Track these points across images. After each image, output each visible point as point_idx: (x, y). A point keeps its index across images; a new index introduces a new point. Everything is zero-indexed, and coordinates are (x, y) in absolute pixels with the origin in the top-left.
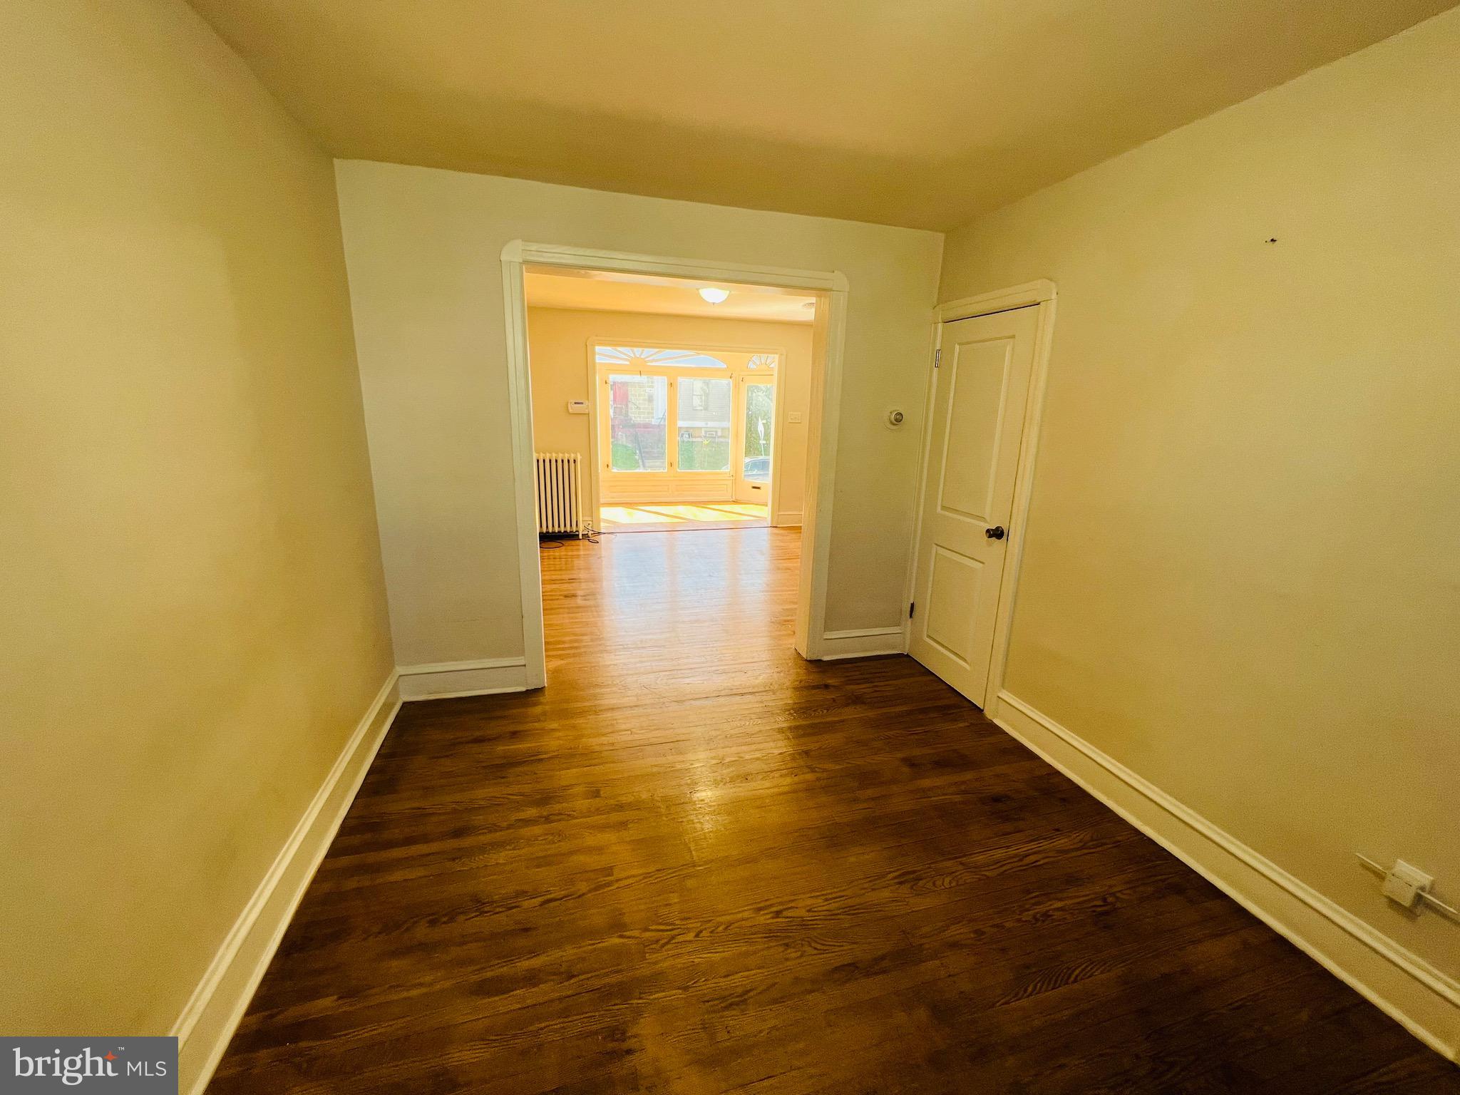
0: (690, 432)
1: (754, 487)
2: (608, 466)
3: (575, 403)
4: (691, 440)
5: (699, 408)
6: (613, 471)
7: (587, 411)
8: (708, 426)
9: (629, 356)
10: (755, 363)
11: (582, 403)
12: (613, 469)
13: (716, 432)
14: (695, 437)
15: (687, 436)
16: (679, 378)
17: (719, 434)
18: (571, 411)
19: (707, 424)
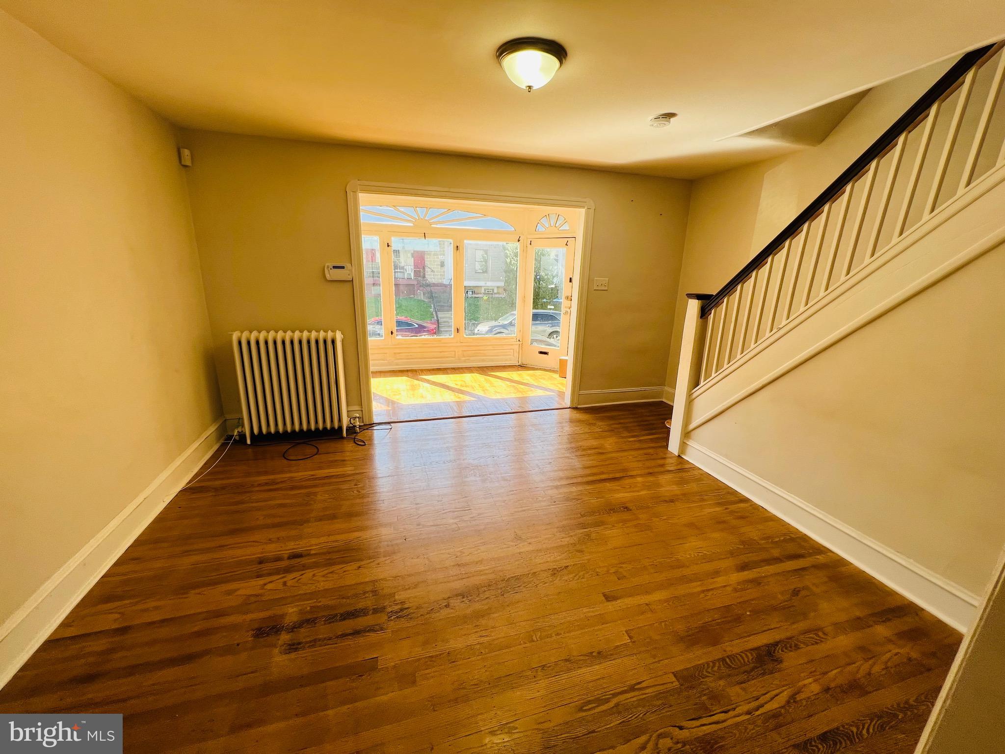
0: (474, 290)
1: (541, 353)
2: (392, 333)
3: (334, 267)
4: (474, 296)
5: (480, 271)
6: (398, 337)
7: (350, 278)
8: (487, 285)
9: (411, 217)
10: (543, 226)
11: (343, 267)
12: (397, 335)
13: (493, 290)
14: (478, 294)
15: (471, 293)
16: (465, 241)
17: (495, 291)
18: (328, 276)
19: (486, 284)
